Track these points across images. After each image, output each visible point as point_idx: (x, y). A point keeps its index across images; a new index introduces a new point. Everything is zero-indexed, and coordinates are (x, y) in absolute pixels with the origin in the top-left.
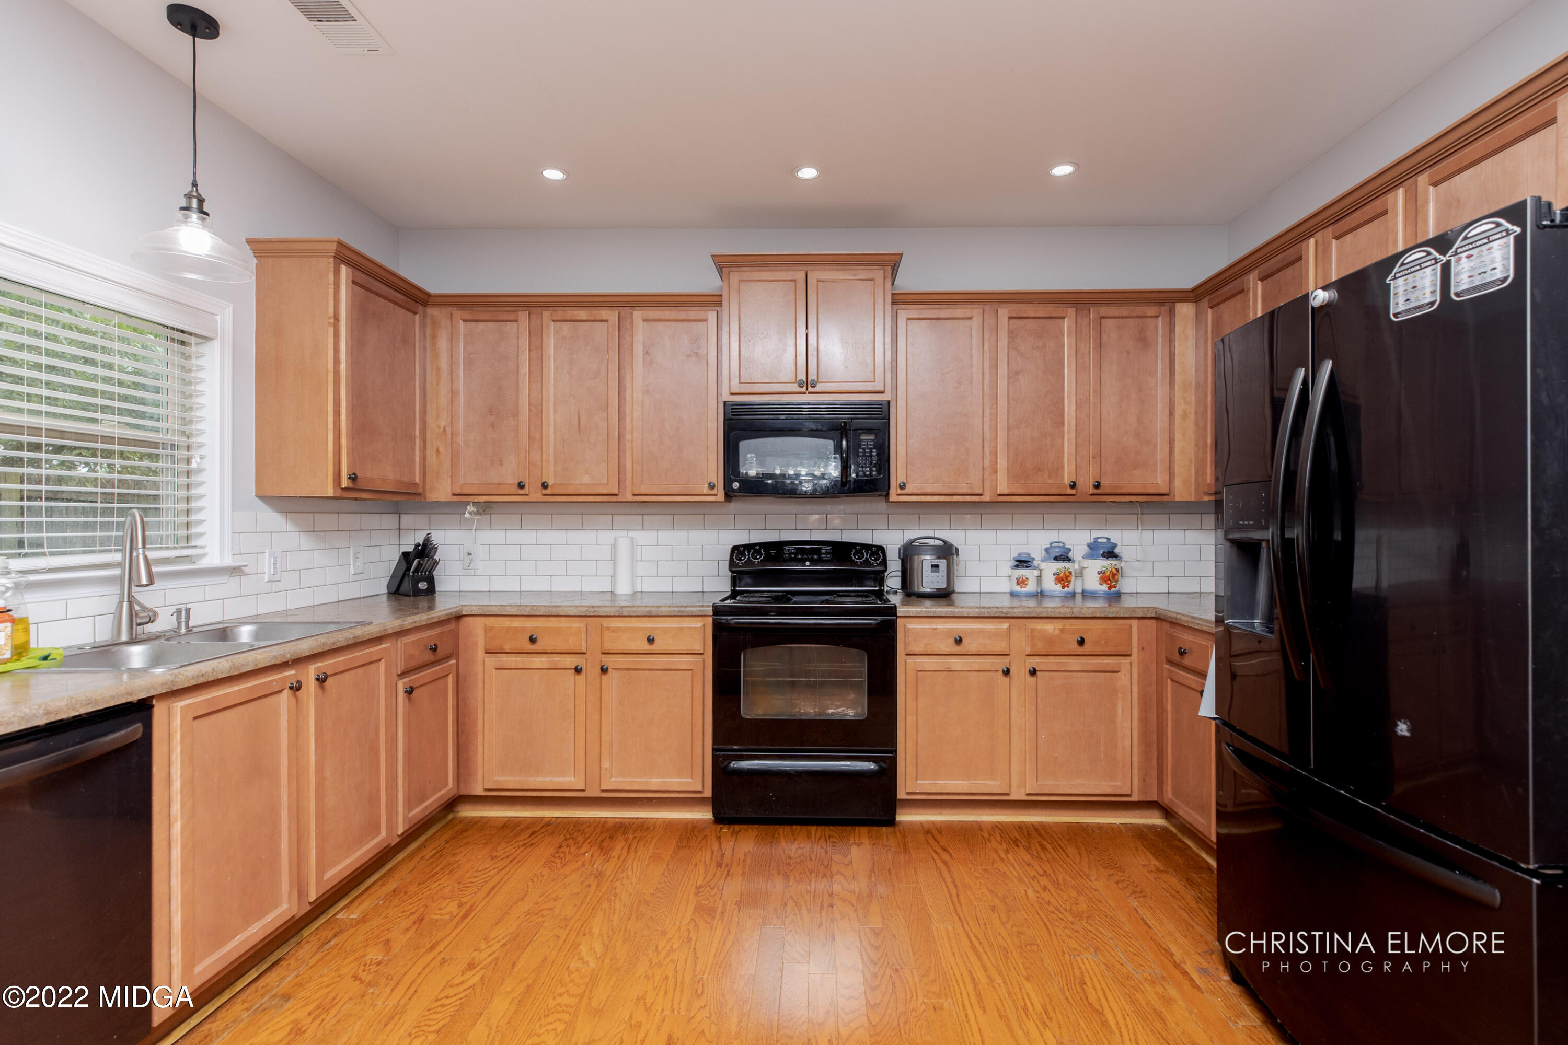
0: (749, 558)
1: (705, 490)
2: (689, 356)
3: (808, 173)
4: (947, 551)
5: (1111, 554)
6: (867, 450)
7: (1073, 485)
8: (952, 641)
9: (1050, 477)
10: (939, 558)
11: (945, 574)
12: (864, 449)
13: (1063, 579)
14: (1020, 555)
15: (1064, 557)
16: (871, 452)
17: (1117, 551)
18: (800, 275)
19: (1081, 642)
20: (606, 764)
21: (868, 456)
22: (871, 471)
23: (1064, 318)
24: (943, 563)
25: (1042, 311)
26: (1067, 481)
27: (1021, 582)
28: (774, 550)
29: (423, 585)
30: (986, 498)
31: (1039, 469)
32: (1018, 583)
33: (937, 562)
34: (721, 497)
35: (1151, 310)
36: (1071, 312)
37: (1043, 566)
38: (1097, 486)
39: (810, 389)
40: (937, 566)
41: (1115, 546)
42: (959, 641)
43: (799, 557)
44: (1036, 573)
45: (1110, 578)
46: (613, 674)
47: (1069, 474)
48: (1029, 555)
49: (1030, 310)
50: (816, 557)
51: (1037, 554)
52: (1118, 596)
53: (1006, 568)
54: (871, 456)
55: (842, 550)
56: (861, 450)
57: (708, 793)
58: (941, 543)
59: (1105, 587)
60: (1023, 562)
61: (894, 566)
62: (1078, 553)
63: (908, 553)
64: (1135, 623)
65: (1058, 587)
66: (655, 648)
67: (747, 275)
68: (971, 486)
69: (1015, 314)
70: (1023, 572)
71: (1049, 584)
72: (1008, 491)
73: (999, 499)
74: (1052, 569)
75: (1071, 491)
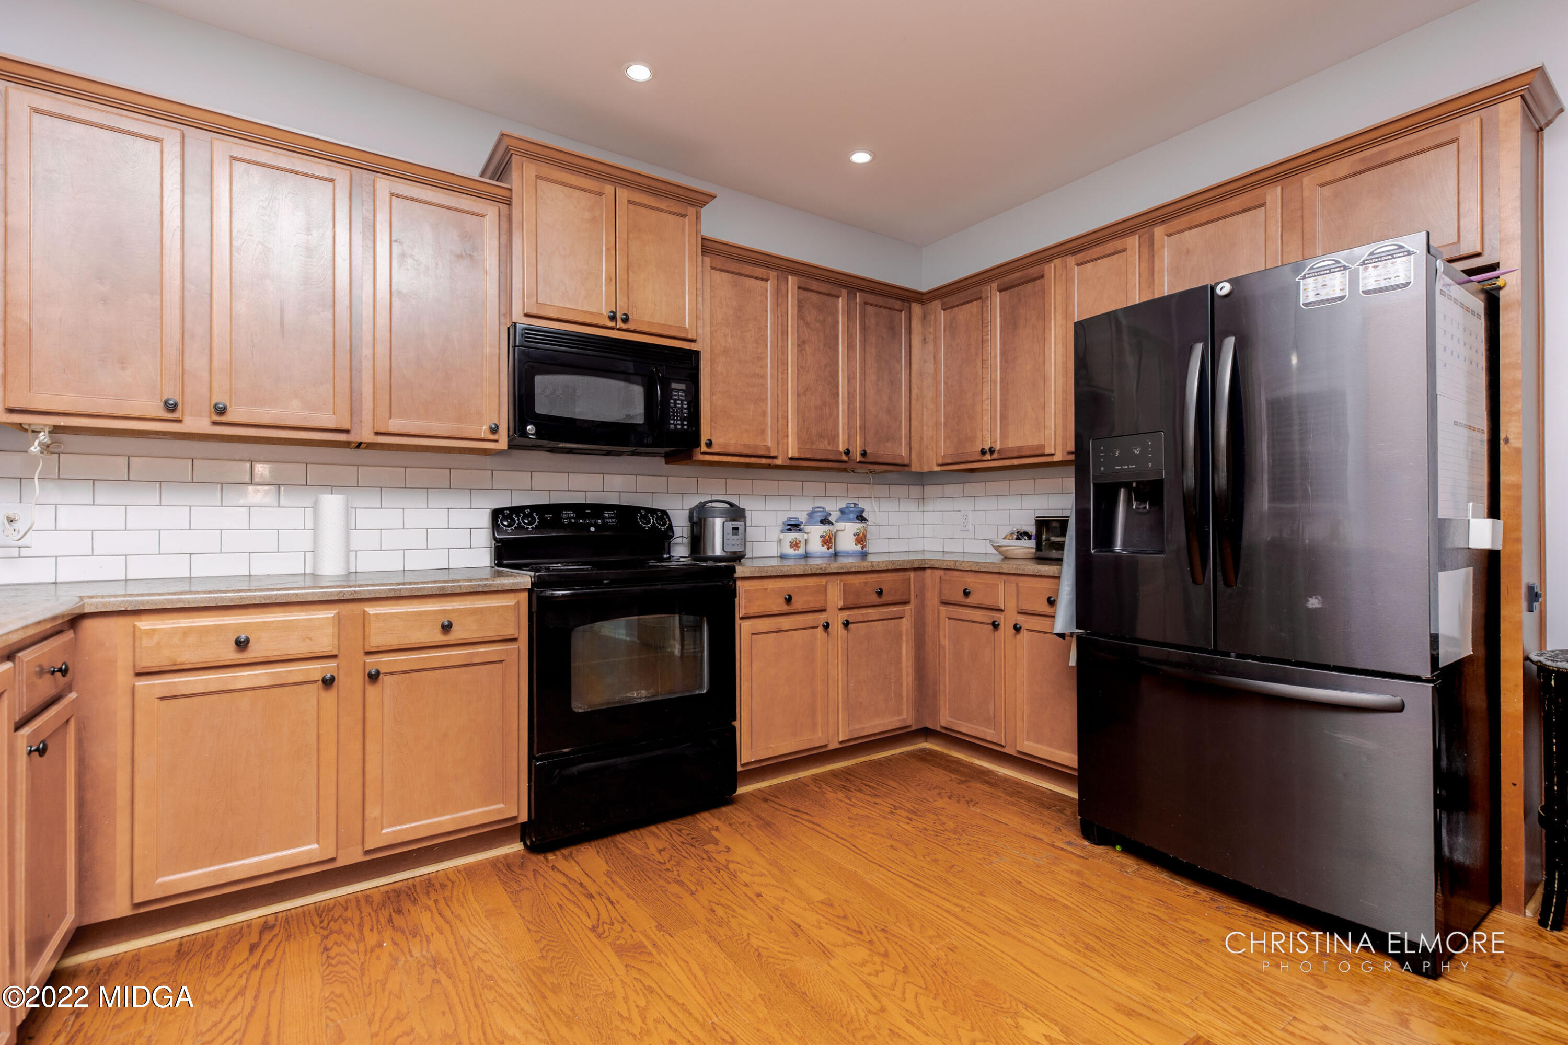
0: (519, 524)
1: (486, 433)
2: (461, 257)
3: (640, 73)
4: (736, 514)
5: (861, 518)
6: (678, 402)
7: (847, 452)
8: (782, 601)
9: (829, 444)
10: (734, 520)
11: (740, 536)
12: (675, 400)
13: (827, 541)
14: (789, 519)
15: (825, 521)
16: (682, 404)
17: (864, 515)
18: (610, 190)
19: (880, 593)
20: (371, 811)
21: (679, 408)
22: (682, 425)
23: (838, 297)
24: (741, 525)
25: (824, 287)
26: (841, 448)
27: (794, 545)
28: (546, 514)
30: (779, 462)
31: (821, 436)
32: (791, 547)
33: (736, 524)
34: (503, 444)
35: (897, 304)
36: (844, 292)
37: (810, 529)
38: (864, 454)
39: (620, 324)
40: (734, 529)
41: (863, 511)
42: (789, 600)
43: (581, 521)
44: (805, 536)
45: (861, 539)
46: (388, 682)
47: (843, 442)
48: (797, 519)
49: (815, 285)
50: (599, 522)
51: (803, 518)
52: (864, 555)
53: (775, 533)
54: (682, 408)
55: (625, 515)
56: (672, 401)
57: (524, 820)
58: (731, 506)
59: (859, 548)
60: (794, 526)
61: (682, 531)
62: (835, 517)
63: (700, 518)
64: (912, 574)
65: (824, 548)
66: (452, 637)
67: (543, 171)
68: (768, 448)
69: (802, 285)
70: (793, 536)
71: (816, 546)
72: (796, 455)
73: (788, 462)
74: (816, 532)
75: (844, 458)
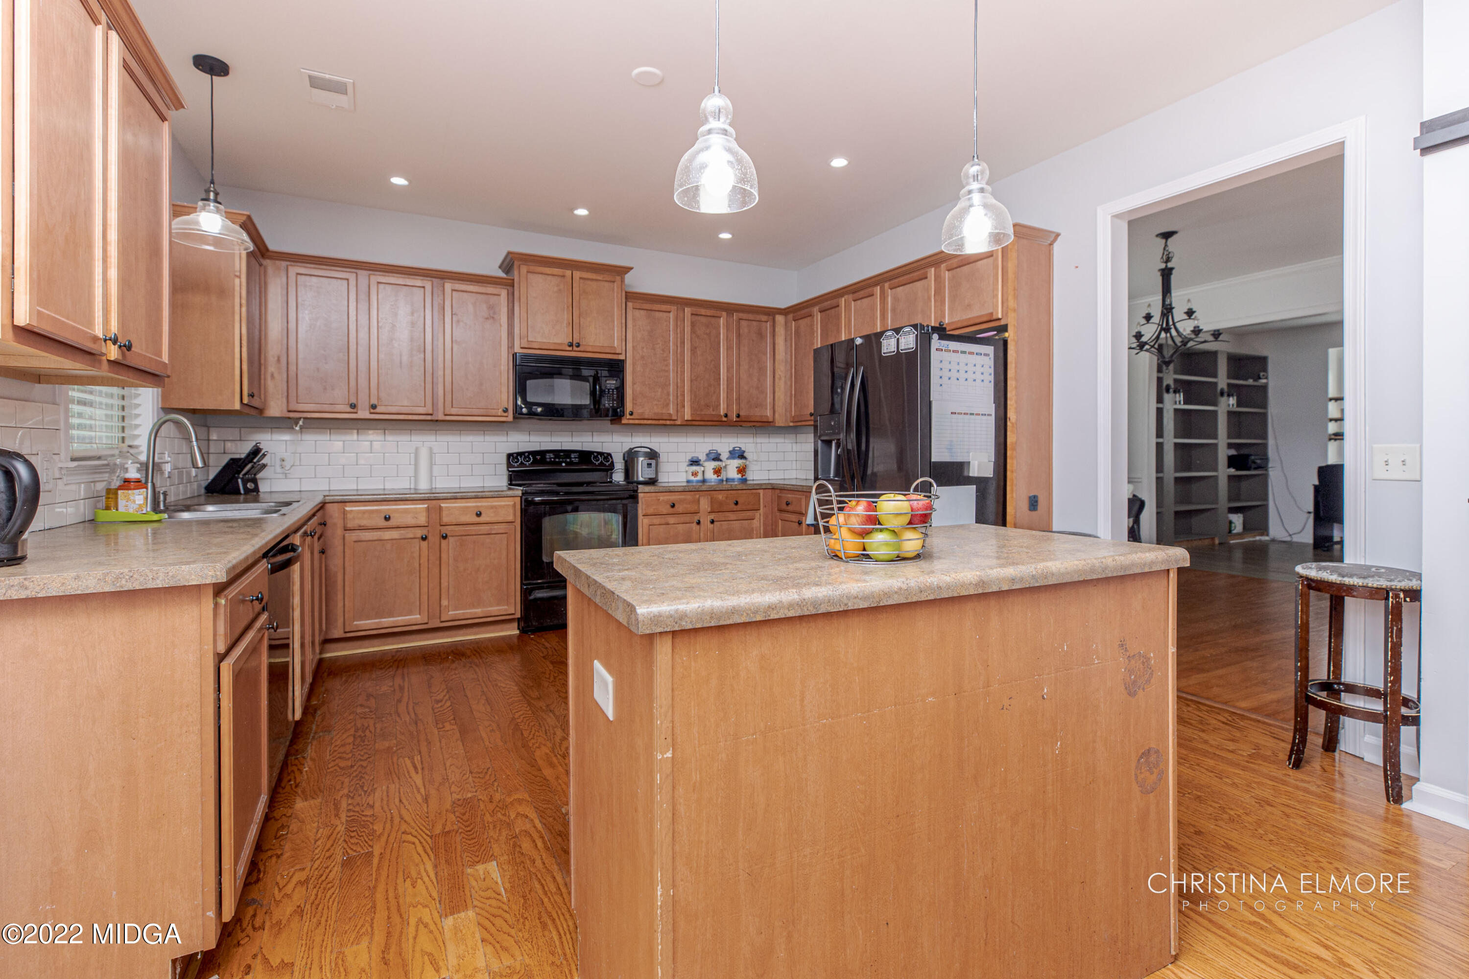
0: (521, 462)
1: (500, 412)
2: (487, 319)
3: (582, 212)
4: (654, 455)
5: (742, 456)
6: (611, 391)
7: (726, 416)
8: (669, 506)
9: (713, 410)
10: (650, 459)
11: (654, 469)
12: (609, 390)
13: (717, 471)
14: (692, 458)
15: (717, 458)
16: (613, 392)
17: (745, 455)
18: (568, 273)
19: (737, 503)
20: (445, 603)
21: (611, 395)
22: (613, 404)
23: (720, 317)
24: (653, 462)
25: (709, 312)
26: (722, 413)
27: (695, 474)
28: (539, 456)
29: (250, 485)
30: (678, 422)
31: (707, 406)
32: (693, 475)
33: (650, 461)
34: (510, 418)
35: (764, 318)
36: (724, 314)
37: (706, 464)
38: (738, 416)
39: (575, 348)
40: (651, 464)
41: (744, 452)
42: (673, 506)
43: (557, 460)
44: (702, 469)
45: (742, 470)
46: (451, 540)
47: (724, 409)
48: (698, 458)
49: (703, 311)
50: (568, 460)
51: (702, 457)
52: (746, 480)
53: (684, 466)
54: (613, 394)
55: (586, 456)
56: (607, 391)
57: (518, 615)
58: (649, 450)
59: (739, 476)
60: (695, 462)
61: (619, 465)
62: (724, 456)
63: (630, 457)
64: (761, 492)
65: (715, 477)
66: (482, 519)
67: (532, 268)
68: (670, 415)
69: (694, 313)
70: (694, 468)
71: (710, 476)
72: (690, 419)
73: (685, 423)
74: (711, 466)
75: (725, 419)
